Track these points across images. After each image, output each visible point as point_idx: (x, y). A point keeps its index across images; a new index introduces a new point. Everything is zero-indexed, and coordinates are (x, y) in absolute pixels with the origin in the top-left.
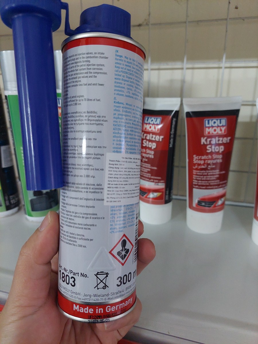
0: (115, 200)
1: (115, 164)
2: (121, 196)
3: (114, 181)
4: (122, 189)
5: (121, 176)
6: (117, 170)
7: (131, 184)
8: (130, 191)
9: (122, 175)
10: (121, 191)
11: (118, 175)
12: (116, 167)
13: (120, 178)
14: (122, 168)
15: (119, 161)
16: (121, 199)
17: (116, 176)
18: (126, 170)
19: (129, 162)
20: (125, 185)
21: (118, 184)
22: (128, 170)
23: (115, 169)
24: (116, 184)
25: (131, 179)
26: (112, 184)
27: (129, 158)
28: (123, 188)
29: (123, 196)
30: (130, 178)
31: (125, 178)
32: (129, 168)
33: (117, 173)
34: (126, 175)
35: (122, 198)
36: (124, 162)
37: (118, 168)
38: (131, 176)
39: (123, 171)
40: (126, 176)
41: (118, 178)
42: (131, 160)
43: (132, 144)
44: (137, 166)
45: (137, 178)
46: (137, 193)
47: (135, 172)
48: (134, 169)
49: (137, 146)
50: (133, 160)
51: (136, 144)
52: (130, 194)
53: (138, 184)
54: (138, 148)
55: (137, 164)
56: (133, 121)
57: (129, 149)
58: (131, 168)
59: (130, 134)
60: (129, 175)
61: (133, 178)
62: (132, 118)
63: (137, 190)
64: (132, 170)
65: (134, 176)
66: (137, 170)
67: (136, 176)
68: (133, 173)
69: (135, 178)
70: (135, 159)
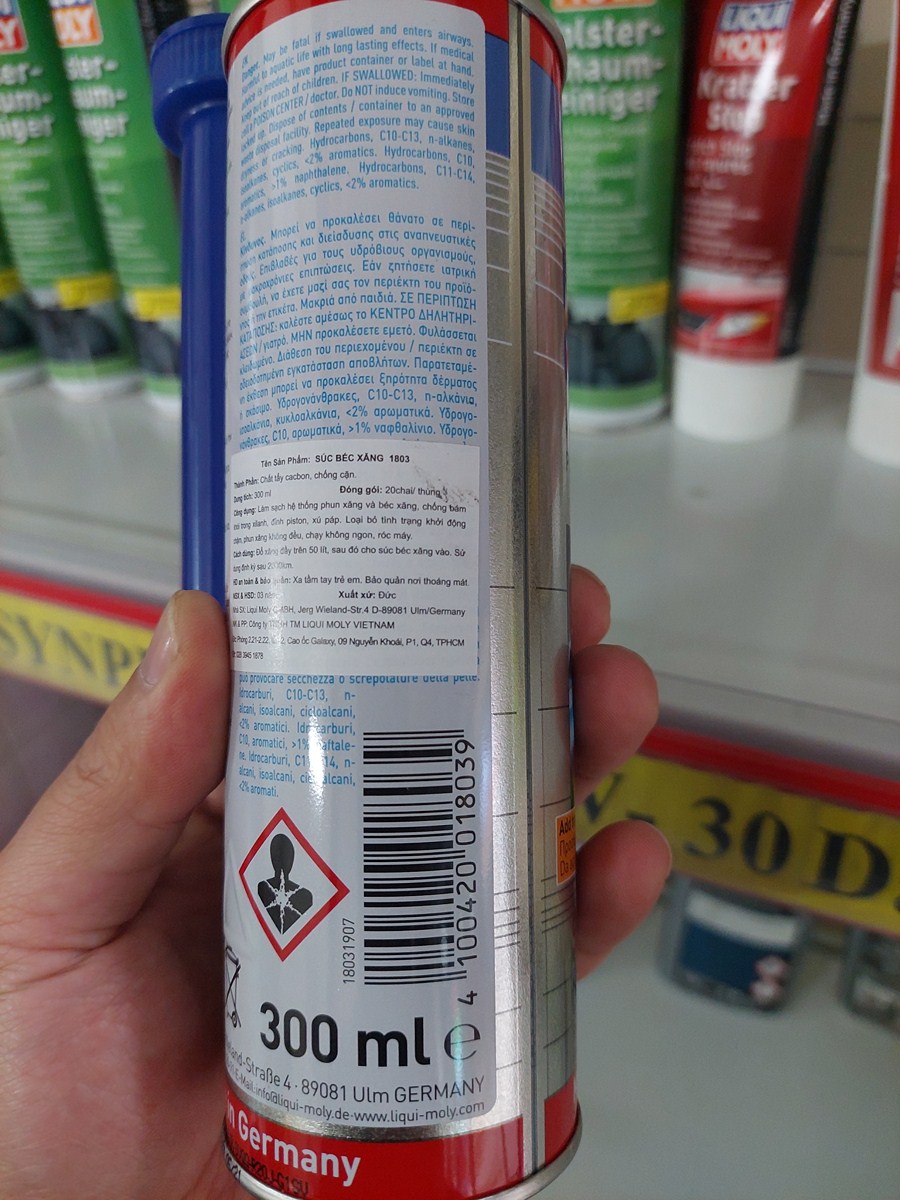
2: (262, 633)
7: (309, 580)
8: (303, 610)
10: (261, 610)
11: (251, 540)
12: (248, 508)
14: (263, 509)
15: (253, 482)
17: (248, 547)
18: (278, 515)
19: (292, 478)
22: (287, 514)
25: (306, 555)
27: (290, 459)
30: (301, 550)
31: (277, 552)
32: (293, 507)
34: (278, 537)
35: (265, 640)
36: (270, 479)
37: (253, 512)
38: (306, 543)
39: (269, 522)
40: (280, 544)
41: (252, 554)
42: (301, 469)
43: (308, 393)
44: (349, 490)
45: (353, 550)
46: (363, 625)
47: (334, 520)
48: (325, 505)
49: (345, 397)
50: (313, 467)
51: (332, 390)
52: (306, 625)
53: (368, 580)
54: (357, 404)
55: (346, 483)
56: (305, 290)
57: (290, 418)
58: (307, 505)
59: (293, 354)
60: (294, 535)
61: (324, 550)
62: (298, 282)
63: (367, 610)
64: (310, 514)
65: (325, 542)
66: (354, 512)
67: (342, 539)
68: (321, 528)
69: (339, 550)
70: (327, 459)
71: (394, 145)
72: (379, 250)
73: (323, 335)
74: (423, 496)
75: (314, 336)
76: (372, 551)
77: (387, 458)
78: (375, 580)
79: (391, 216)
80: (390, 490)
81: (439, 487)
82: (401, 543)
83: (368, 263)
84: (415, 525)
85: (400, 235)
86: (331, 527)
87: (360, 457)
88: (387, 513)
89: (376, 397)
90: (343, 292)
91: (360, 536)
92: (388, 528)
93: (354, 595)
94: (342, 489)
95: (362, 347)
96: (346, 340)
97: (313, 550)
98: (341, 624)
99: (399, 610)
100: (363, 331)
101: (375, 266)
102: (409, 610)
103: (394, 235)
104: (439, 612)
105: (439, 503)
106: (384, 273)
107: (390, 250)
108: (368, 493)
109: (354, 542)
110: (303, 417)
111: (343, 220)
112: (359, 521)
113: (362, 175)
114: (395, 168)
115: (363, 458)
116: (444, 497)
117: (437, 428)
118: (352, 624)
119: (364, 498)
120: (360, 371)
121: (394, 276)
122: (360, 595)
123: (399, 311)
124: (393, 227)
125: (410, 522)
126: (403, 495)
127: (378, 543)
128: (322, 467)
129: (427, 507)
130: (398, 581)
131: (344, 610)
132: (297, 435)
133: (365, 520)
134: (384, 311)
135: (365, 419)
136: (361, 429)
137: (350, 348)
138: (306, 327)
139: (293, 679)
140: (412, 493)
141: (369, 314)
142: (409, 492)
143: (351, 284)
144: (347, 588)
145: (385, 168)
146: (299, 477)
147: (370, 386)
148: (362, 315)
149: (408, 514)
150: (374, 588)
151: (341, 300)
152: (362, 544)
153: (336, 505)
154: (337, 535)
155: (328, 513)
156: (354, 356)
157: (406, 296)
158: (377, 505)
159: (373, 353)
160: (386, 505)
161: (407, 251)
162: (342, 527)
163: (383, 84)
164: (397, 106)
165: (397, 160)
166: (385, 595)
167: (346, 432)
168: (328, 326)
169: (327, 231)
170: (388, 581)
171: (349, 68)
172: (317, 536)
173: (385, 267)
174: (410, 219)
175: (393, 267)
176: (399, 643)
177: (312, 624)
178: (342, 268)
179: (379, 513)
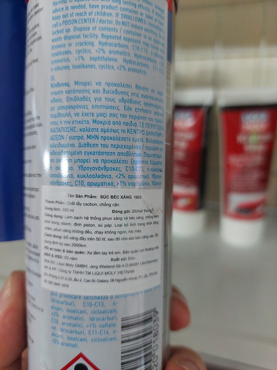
0: (57, 281)
1: (55, 209)
2: (68, 275)
3: (54, 243)
4: (70, 262)
5: (66, 234)
6: (58, 220)
7: (96, 253)
8: (92, 267)
9: (70, 232)
10: (67, 265)
11: (60, 230)
12: (57, 215)
13: (66, 237)
14: (68, 217)
15: (61, 203)
16: (69, 281)
17: (57, 233)
18: (78, 221)
19: (87, 205)
20: (76, 253)
21: (62, 250)
22: (83, 222)
23: (55, 219)
24: (59, 250)
25: (94, 242)
26: (51, 249)
27: (86, 196)
28: (73, 259)
29: (73, 276)
30: (91, 239)
31: (77, 239)
32: (87, 218)
33: (59, 227)
34: (78, 232)
35: (70, 279)
36: (73, 204)
37: (61, 217)
39: (73, 224)
40: (79, 235)
41: (60, 237)
42: (93, 201)
43: (96, 165)
44: (117, 212)
45: (117, 239)
46: (121, 272)
47: (109, 226)
48: (104, 219)
49: (115, 169)
50: (99, 201)
51: (109, 165)
52: (94, 273)
53: (124, 252)
54: (121, 173)
55: (115, 208)
56: (95, 115)
57: (86, 176)
58: (95, 218)
59: (88, 145)
60: (87, 232)
61: (104, 239)
62: (91, 110)
63: (123, 266)
64: (97, 222)
65: (104, 236)
66: (118, 222)
67: (113, 234)
68: (102, 229)
69: (111, 240)
70: (106, 197)
71: (139, 53)
72: (131, 101)
73: (104, 138)
74: (146, 213)
75: (100, 138)
76: (126, 239)
77: (133, 197)
78: (127, 252)
79: (136, 86)
80: (134, 211)
81: (151, 209)
82: (137, 234)
83: (127, 107)
84: (142, 226)
85: (140, 96)
86: (108, 229)
87: (122, 197)
88: (132, 221)
89: (129, 170)
90: (115, 119)
91: (121, 233)
92: (133, 228)
93: (118, 259)
94: (113, 211)
95: (123, 147)
96: (116, 142)
97: (98, 239)
98: (111, 273)
99: (136, 264)
100: (124, 139)
101: (130, 109)
102: (140, 264)
103: (137, 95)
104: (150, 262)
105: (151, 215)
106: (133, 113)
107: (136, 102)
108: (125, 213)
109: (118, 235)
110: (93, 176)
111: (115, 85)
112: (121, 226)
113: (125, 64)
114: (139, 64)
115: (123, 197)
116: (152, 212)
117: (151, 183)
118: (116, 273)
119: (123, 215)
120: (123, 158)
121: (137, 114)
122: (120, 259)
123: (139, 131)
124: (137, 91)
125: (141, 225)
126: (139, 213)
127: (129, 235)
128: (104, 201)
129: (147, 217)
130: (136, 251)
131: (113, 267)
132: (90, 184)
133: (123, 225)
134: (133, 130)
135: (124, 180)
136: (123, 184)
137: (118, 147)
138: (96, 133)
139: (87, 298)
140: (142, 212)
141: (126, 131)
142: (141, 211)
143: (119, 116)
144: (114, 256)
145: (134, 63)
146: (91, 204)
147: (127, 165)
148: (123, 131)
149: (140, 221)
150: (126, 256)
151: (114, 123)
152: (121, 236)
153: (110, 219)
154: (110, 232)
155: (106, 222)
156: (120, 150)
157: (141, 124)
158: (128, 218)
159: (127, 150)
160: (132, 218)
161: (142, 103)
162: (113, 229)
163: (134, 23)
164: (139, 35)
165: (139, 60)
166: (131, 258)
167: (116, 185)
168: (107, 134)
169: (107, 88)
170: (132, 252)
171: (119, 11)
172: (100, 233)
173: (133, 109)
174: (144, 89)
175: (137, 110)
176: (136, 278)
177: (97, 273)
178: (115, 108)
179: (129, 221)
